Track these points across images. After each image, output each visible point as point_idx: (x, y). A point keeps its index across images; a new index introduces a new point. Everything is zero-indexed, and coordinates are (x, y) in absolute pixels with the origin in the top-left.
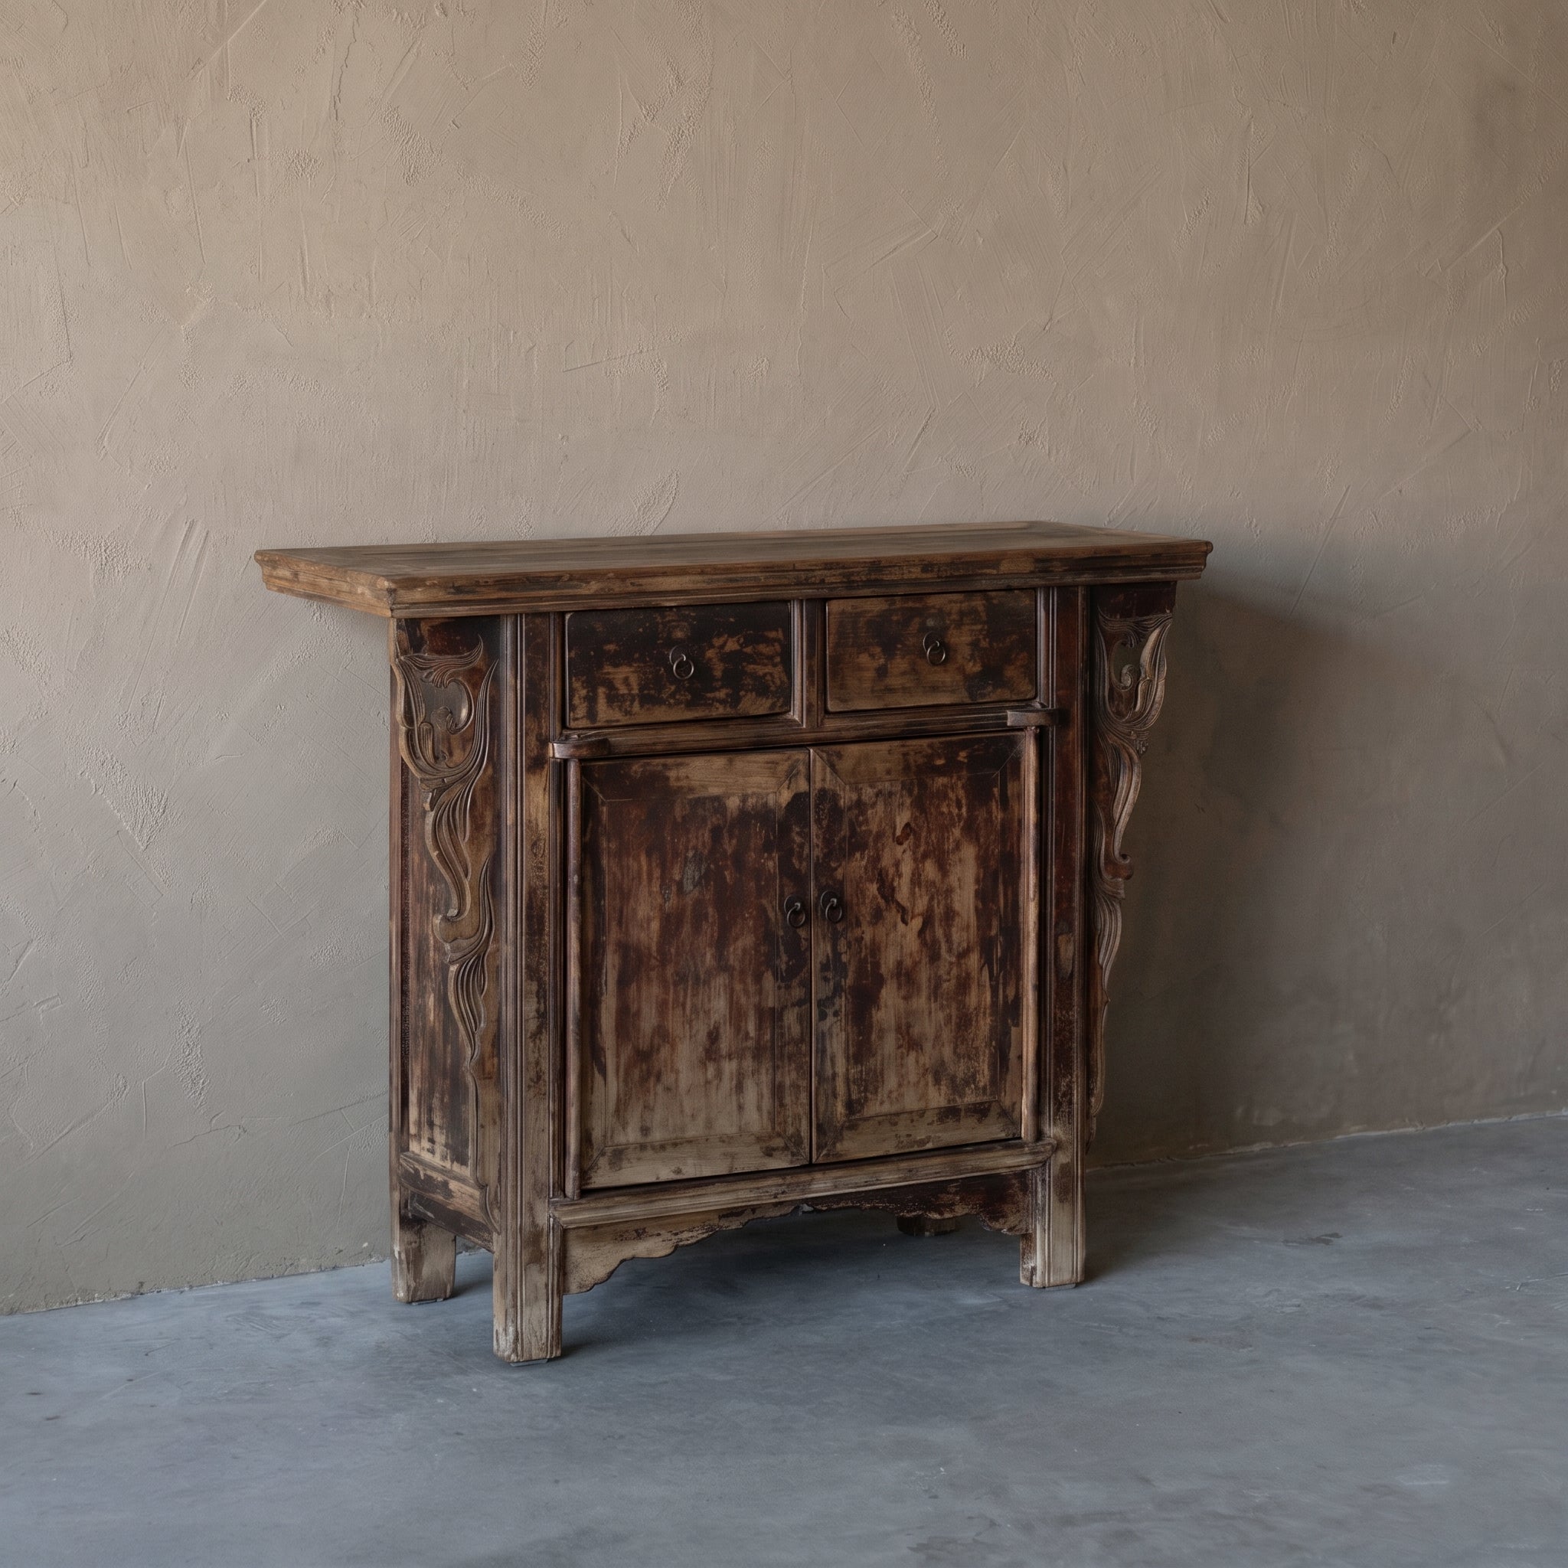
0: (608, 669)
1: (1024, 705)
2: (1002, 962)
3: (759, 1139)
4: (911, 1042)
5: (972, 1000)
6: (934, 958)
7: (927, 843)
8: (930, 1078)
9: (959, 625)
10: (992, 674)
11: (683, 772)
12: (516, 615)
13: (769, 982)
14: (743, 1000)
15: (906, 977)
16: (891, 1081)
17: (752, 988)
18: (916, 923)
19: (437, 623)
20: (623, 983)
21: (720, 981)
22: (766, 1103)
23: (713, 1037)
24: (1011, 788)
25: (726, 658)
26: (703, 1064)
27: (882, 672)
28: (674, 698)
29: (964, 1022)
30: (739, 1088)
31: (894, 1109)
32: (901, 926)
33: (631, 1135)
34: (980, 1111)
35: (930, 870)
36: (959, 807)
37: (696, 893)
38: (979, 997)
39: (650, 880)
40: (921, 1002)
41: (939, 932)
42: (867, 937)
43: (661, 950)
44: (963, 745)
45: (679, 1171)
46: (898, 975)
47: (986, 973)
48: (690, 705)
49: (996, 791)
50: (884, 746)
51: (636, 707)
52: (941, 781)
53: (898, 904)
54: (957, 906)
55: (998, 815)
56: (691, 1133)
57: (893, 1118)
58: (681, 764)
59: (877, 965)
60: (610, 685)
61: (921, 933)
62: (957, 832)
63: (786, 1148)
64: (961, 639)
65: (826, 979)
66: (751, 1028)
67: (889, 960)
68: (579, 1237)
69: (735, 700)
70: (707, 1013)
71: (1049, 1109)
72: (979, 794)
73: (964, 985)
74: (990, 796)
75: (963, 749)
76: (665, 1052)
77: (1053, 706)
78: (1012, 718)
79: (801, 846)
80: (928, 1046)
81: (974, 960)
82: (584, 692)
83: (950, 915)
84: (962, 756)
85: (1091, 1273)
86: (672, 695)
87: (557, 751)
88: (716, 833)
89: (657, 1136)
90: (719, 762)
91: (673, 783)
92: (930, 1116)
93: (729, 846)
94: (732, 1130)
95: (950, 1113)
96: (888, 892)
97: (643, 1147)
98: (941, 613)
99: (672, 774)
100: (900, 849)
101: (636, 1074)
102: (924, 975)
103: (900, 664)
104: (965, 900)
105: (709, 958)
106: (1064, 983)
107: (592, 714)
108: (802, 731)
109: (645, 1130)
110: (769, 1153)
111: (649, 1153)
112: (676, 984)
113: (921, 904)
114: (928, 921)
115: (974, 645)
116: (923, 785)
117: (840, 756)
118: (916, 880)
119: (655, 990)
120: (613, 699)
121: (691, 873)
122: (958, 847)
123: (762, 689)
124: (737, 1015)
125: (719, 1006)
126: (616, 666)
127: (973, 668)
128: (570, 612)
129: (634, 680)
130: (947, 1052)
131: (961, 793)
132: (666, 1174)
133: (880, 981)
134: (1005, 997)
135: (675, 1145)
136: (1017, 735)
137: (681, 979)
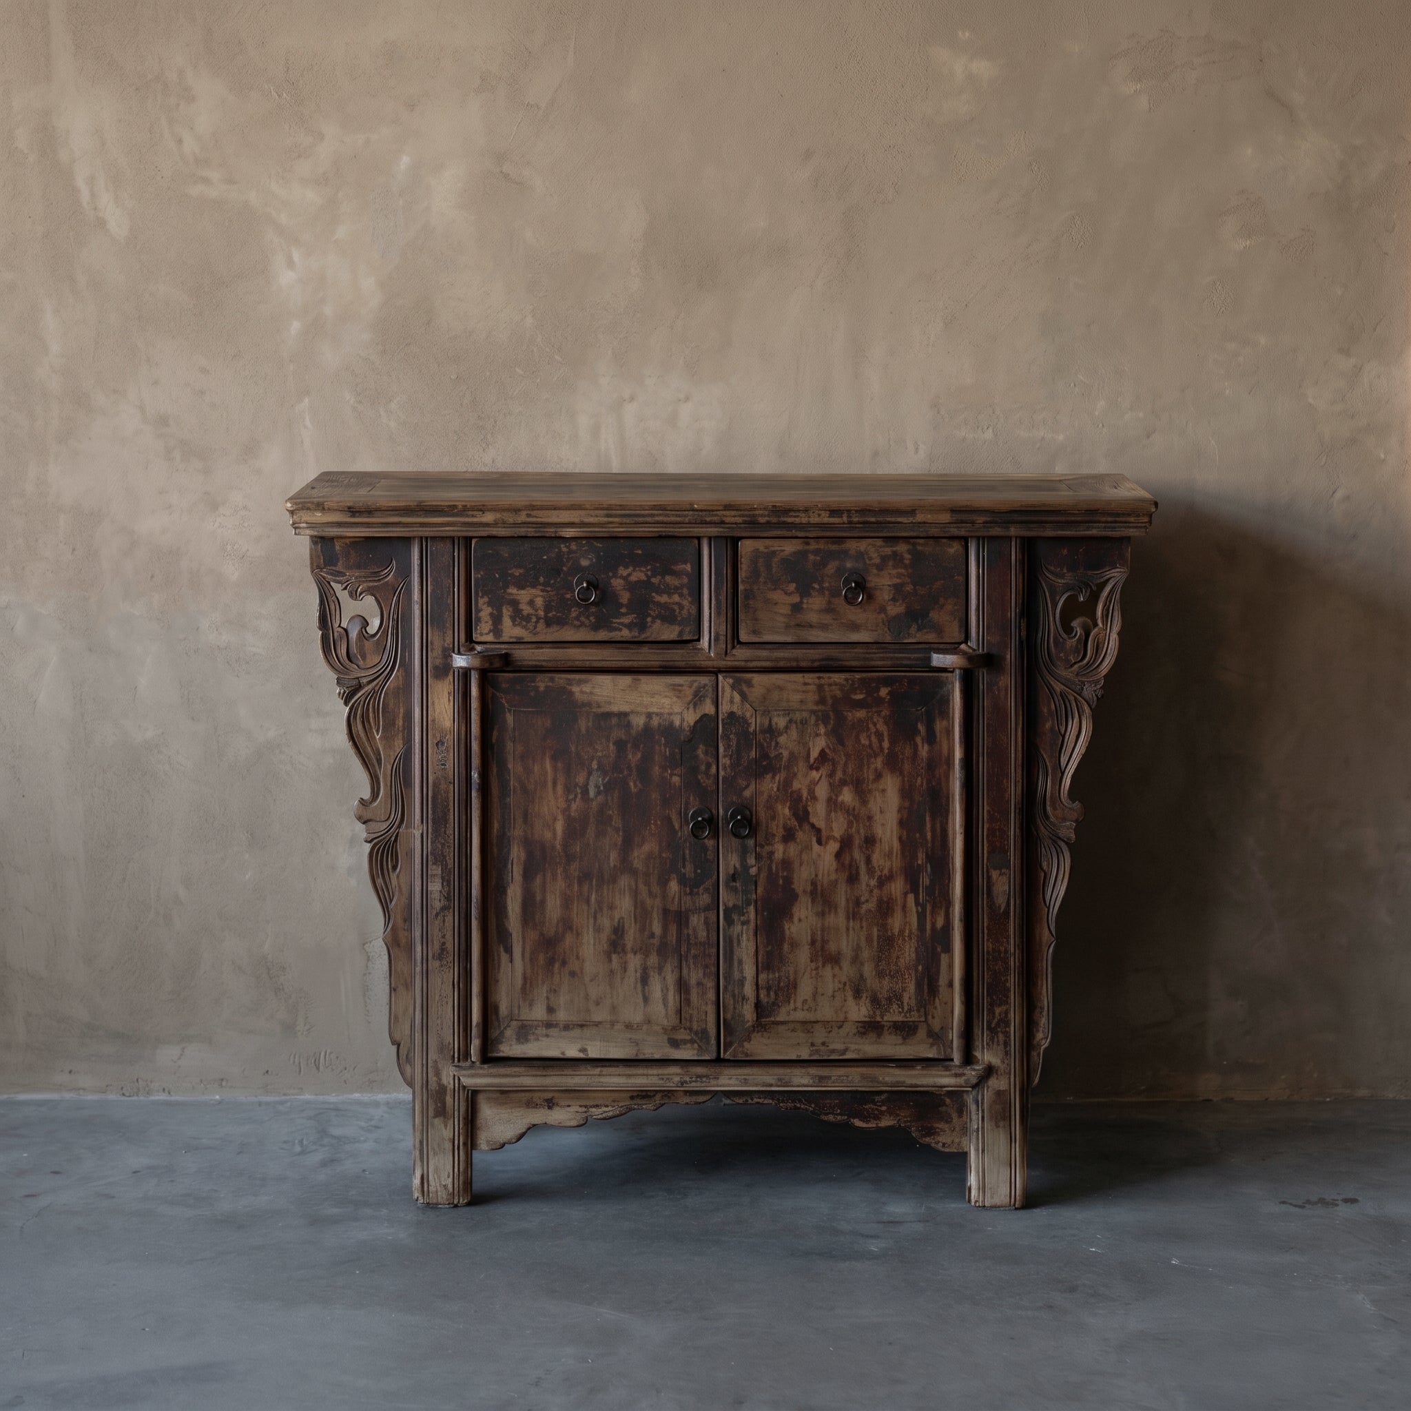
0: (513, 590)
1: (952, 648)
2: (930, 890)
3: (665, 1030)
4: (825, 956)
5: (896, 922)
6: (853, 879)
7: (844, 772)
8: (849, 994)
9: (880, 568)
10: (917, 615)
11: (587, 688)
12: (421, 538)
13: (674, 886)
14: (649, 901)
15: (822, 896)
16: (805, 989)
17: (656, 889)
18: (834, 847)
19: (347, 541)
20: (528, 875)
21: (624, 881)
22: (672, 997)
23: (618, 931)
24: (939, 726)
25: (632, 587)
26: (608, 956)
27: (797, 608)
28: (578, 620)
29: (888, 942)
30: (644, 980)
31: (810, 1017)
32: (816, 847)
33: (538, 1012)
34: (906, 1030)
35: (847, 796)
36: (881, 740)
37: (600, 799)
38: (904, 920)
39: (555, 783)
40: (838, 920)
41: (857, 855)
42: (779, 855)
43: (565, 846)
44: (887, 682)
45: (583, 1050)
46: (813, 893)
47: (911, 897)
48: (595, 628)
49: (921, 727)
50: (798, 677)
51: (541, 625)
52: (861, 714)
53: (813, 826)
54: (879, 831)
55: (924, 751)
56: (597, 1017)
57: (807, 1026)
58: (586, 681)
59: (788, 881)
60: (514, 603)
61: (838, 855)
62: (878, 763)
63: (692, 1041)
64: (883, 582)
65: (735, 890)
66: (657, 928)
67: (802, 878)
68: (488, 1099)
69: (643, 627)
70: (611, 907)
71: (981, 1036)
72: (903, 729)
73: (885, 908)
74: (916, 731)
75: (886, 685)
76: (569, 939)
77: (983, 650)
78: (938, 660)
79: (709, 766)
80: (846, 964)
81: (897, 887)
82: (489, 610)
83: (870, 841)
84: (884, 692)
85: (1031, 1200)
86: (577, 618)
87: (460, 661)
88: (621, 745)
89: (562, 1016)
90: (626, 680)
91: (578, 696)
92: (849, 1028)
93: (634, 758)
94: (638, 1018)
95: (871, 1028)
96: (802, 815)
97: (549, 1025)
98: (860, 556)
99: (575, 689)
100: (815, 775)
101: (541, 959)
102: (841, 896)
103: (816, 602)
104: (887, 827)
105: (614, 857)
106: (999, 919)
107: (496, 629)
108: (710, 659)
109: (551, 1010)
110: (675, 1044)
111: (553, 1031)
112: (580, 883)
113: (839, 827)
114: (846, 843)
115: (898, 588)
116: (840, 719)
117: (749, 684)
118: (833, 804)
119: (560, 884)
120: (518, 616)
121: (596, 781)
122: (879, 776)
123: (669, 617)
124: (642, 914)
125: (624, 905)
126: (521, 587)
127: (895, 610)
128: (476, 537)
129: (539, 602)
130: (868, 970)
131: (882, 727)
132: (573, 1052)
133: (792, 897)
134: (933, 924)
135: (582, 1026)
136: (941, 676)
137: (585, 877)
